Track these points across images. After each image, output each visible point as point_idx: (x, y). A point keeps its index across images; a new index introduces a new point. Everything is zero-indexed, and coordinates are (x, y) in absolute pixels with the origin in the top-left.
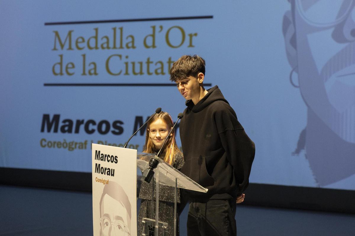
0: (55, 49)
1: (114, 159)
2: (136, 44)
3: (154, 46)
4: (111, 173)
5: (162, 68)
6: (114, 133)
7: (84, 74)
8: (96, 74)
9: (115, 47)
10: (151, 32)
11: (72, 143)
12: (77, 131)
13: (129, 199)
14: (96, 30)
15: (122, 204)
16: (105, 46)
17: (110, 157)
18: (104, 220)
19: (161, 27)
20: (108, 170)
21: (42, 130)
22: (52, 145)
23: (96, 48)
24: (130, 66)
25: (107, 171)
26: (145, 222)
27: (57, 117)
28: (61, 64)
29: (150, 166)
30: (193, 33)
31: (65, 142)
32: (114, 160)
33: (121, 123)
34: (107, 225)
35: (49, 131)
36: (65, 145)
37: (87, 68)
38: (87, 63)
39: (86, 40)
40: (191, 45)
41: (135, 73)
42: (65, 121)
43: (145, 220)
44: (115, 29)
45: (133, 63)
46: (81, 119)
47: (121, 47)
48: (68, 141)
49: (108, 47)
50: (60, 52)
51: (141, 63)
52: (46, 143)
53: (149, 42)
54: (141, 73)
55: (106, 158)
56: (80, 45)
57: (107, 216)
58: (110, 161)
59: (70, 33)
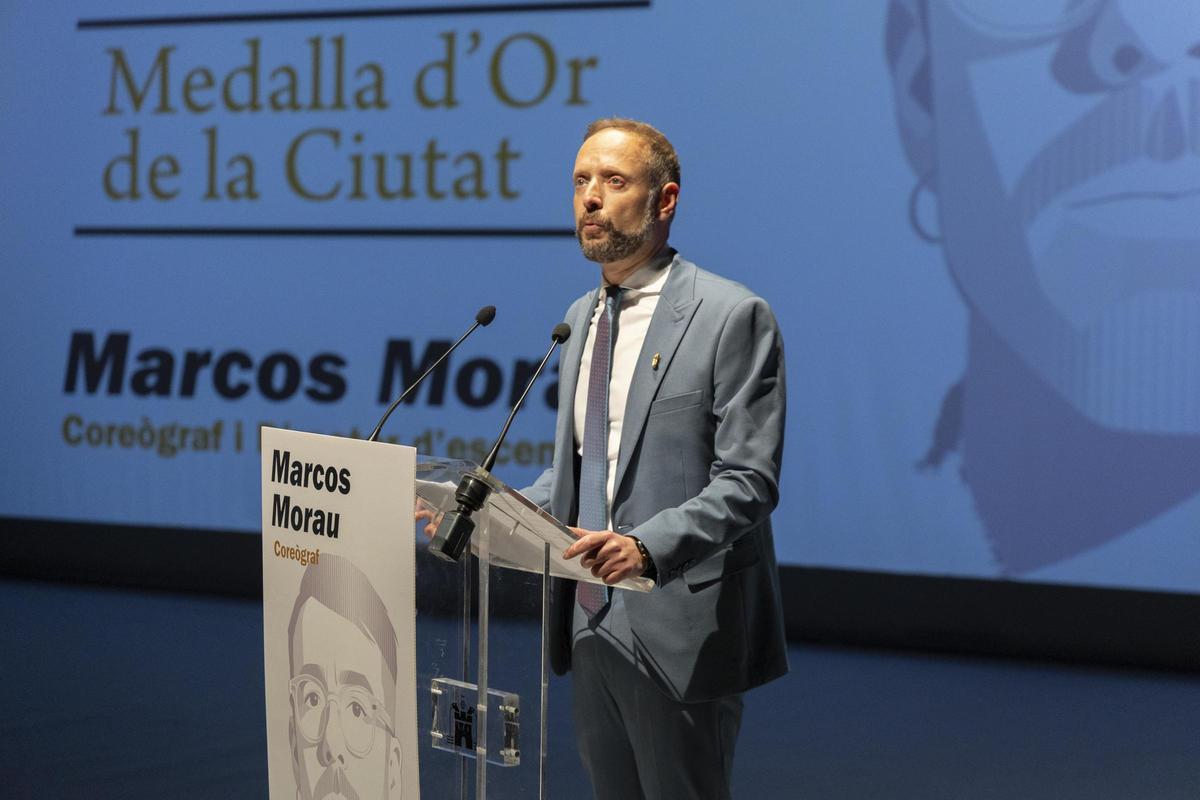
0: (112, 109)
1: (339, 481)
2: (389, 94)
3: (450, 101)
4: (327, 525)
5: (478, 174)
6: (313, 395)
7: (212, 193)
8: (251, 194)
9: (316, 104)
10: (440, 54)
11: (172, 430)
12: (188, 389)
13: (390, 616)
14: (255, 45)
15: (365, 633)
16: (284, 99)
17: (322, 473)
18: (302, 685)
19: (476, 37)
20: (316, 515)
21: (70, 386)
22: (101, 435)
23: (254, 106)
24: (370, 171)
25: (312, 520)
26: (440, 692)
27: (118, 343)
28: (132, 160)
29: (459, 501)
30: (584, 54)
31: (147, 426)
32: (339, 483)
33: (338, 361)
34: (314, 703)
35: (92, 387)
36: (147, 437)
37: (223, 177)
38: (223, 157)
39: (219, 78)
40: (575, 99)
41: (384, 193)
42: (145, 356)
43: (441, 686)
44: (316, 43)
45: (380, 160)
46: (200, 347)
47: (339, 104)
48: (157, 425)
49: (294, 106)
50: (129, 118)
51: (406, 160)
52: (83, 431)
53: (435, 87)
54: (407, 192)
55: (311, 474)
56: (199, 97)
57: (314, 671)
58: (324, 485)
59: (163, 57)
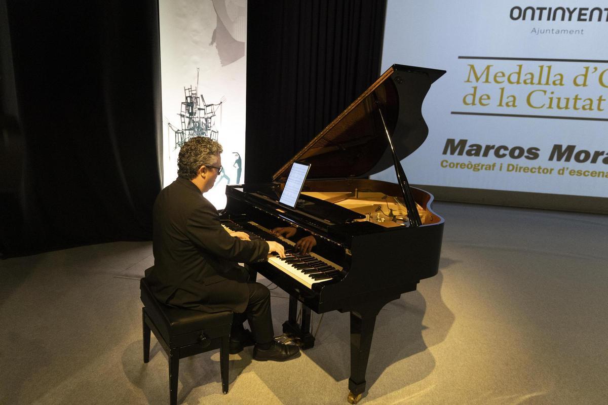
0: (468, 81)
2: (564, 82)
3: (584, 85)
5: (591, 104)
6: (527, 158)
7: (500, 105)
8: (514, 106)
9: (539, 83)
10: (584, 73)
11: (479, 165)
12: (486, 155)
16: (529, 81)
19: (596, 69)
21: (445, 153)
22: (453, 165)
23: (518, 82)
24: (555, 102)
27: (463, 142)
28: (474, 95)
31: (470, 164)
33: (538, 150)
35: (452, 153)
36: (470, 166)
37: (505, 100)
38: (505, 96)
39: (507, 75)
41: (559, 108)
44: (542, 67)
45: (559, 99)
46: (491, 144)
47: (547, 83)
48: (473, 163)
49: (532, 83)
50: (474, 84)
51: (568, 99)
52: (448, 164)
53: (580, 80)
54: (567, 107)
59: (488, 68)
